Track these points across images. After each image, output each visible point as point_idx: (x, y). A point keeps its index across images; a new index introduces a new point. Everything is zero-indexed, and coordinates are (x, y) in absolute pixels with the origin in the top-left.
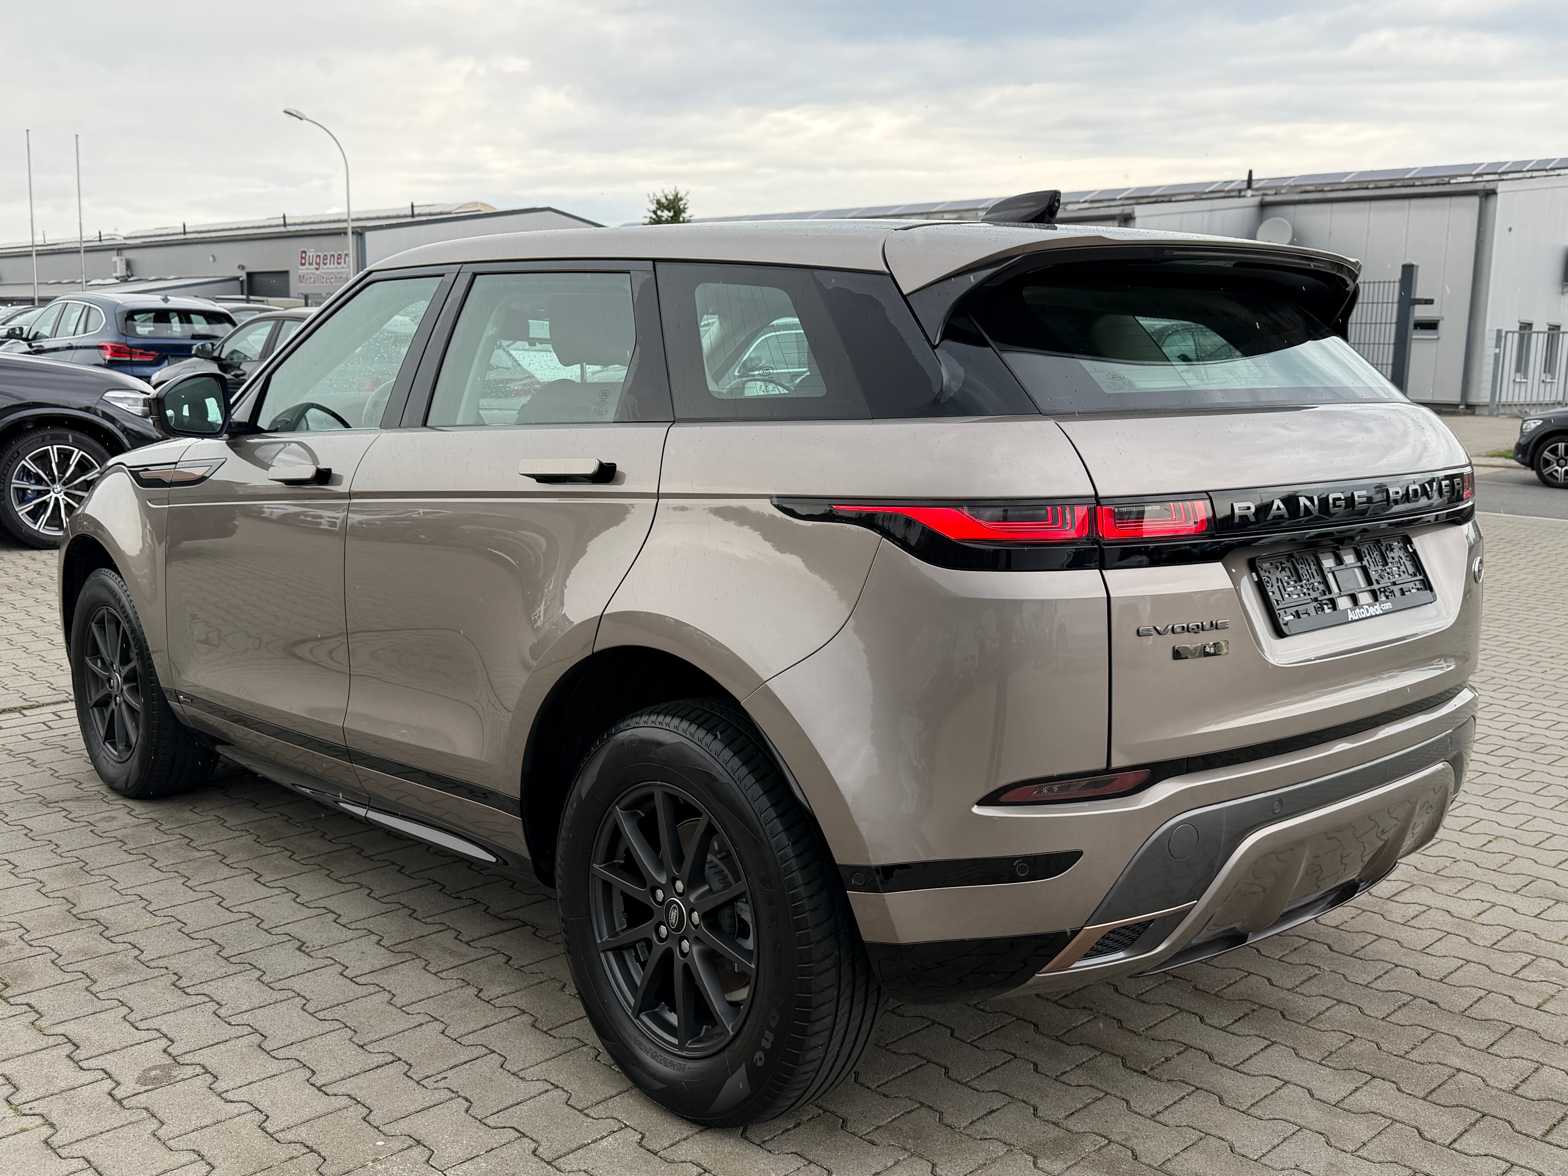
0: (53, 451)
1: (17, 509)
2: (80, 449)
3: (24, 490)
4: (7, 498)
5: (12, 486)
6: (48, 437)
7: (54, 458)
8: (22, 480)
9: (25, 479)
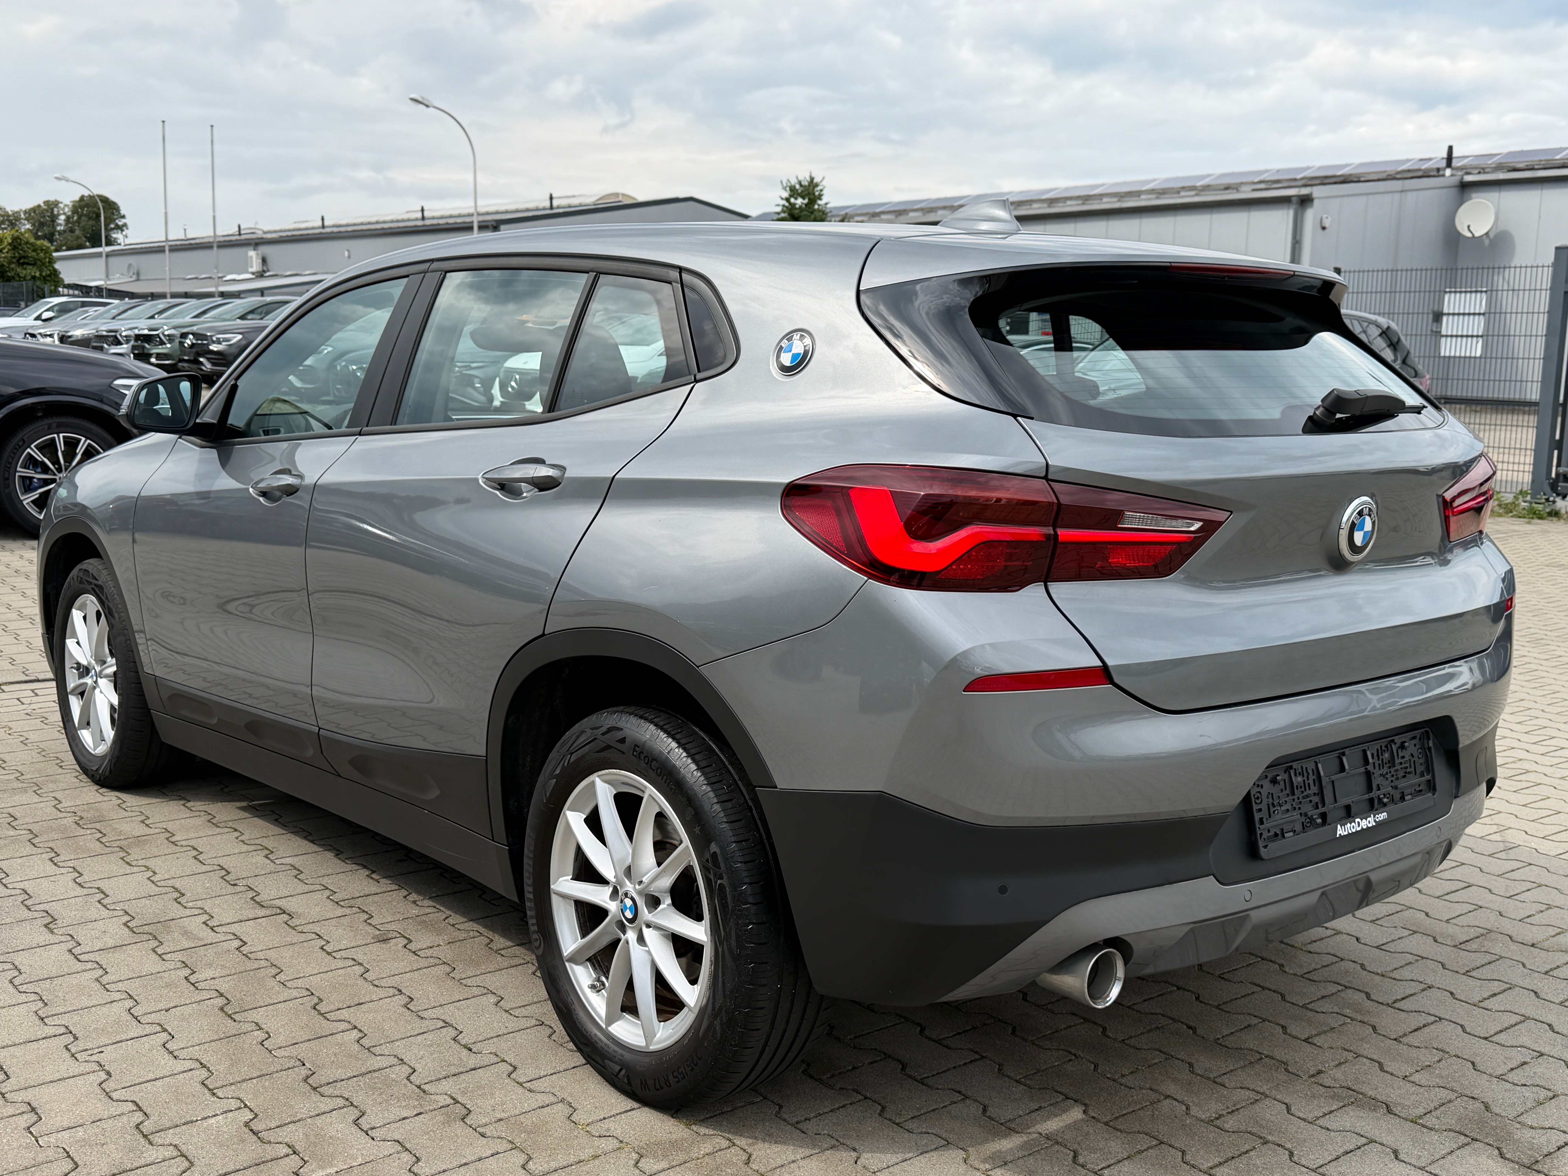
0: (60, 439)
1: (22, 498)
2: (87, 438)
3: (31, 478)
4: (12, 486)
5: (17, 474)
6: (54, 425)
7: (61, 447)
8: (28, 469)
9: (31, 467)
